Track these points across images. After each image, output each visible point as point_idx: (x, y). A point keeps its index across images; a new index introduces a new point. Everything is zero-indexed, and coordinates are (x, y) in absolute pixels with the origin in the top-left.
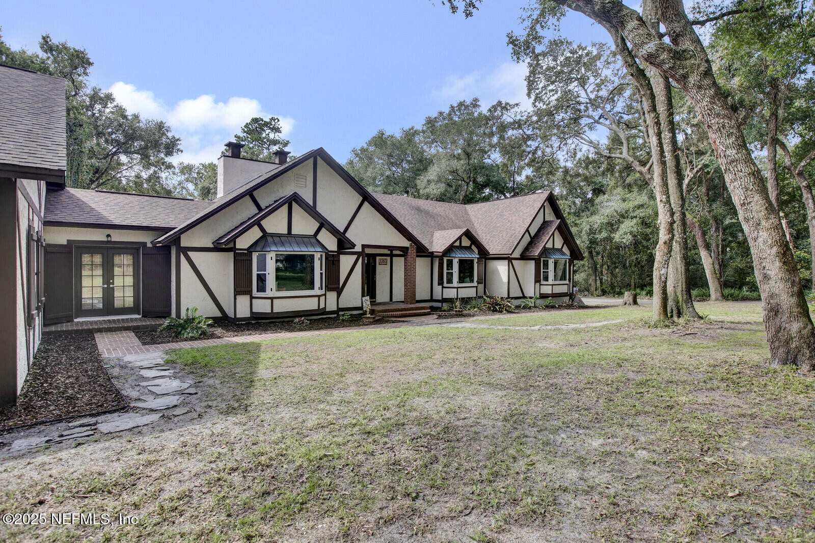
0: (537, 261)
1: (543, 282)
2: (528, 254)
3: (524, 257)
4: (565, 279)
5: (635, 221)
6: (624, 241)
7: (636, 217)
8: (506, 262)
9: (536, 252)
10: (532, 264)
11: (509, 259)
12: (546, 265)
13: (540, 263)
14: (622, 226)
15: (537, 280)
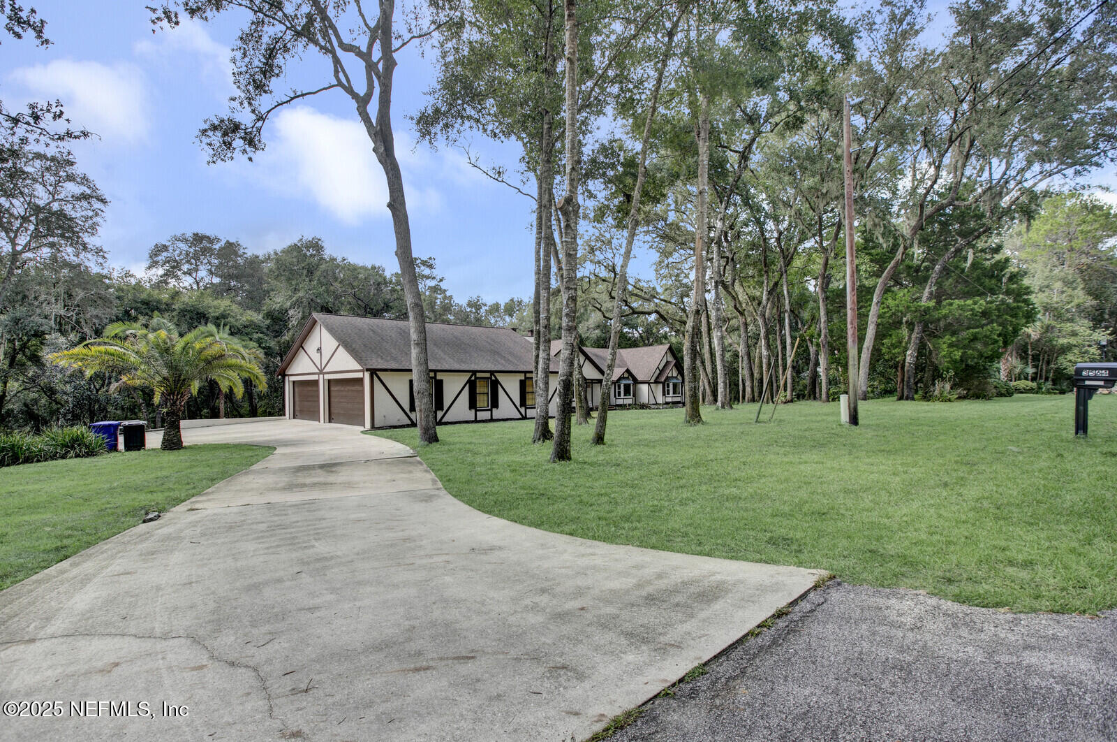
0: (663, 383)
1: (667, 396)
2: (658, 380)
3: (656, 382)
8: (647, 385)
9: (663, 379)
10: (661, 387)
11: (649, 384)
13: (665, 385)
15: (664, 395)
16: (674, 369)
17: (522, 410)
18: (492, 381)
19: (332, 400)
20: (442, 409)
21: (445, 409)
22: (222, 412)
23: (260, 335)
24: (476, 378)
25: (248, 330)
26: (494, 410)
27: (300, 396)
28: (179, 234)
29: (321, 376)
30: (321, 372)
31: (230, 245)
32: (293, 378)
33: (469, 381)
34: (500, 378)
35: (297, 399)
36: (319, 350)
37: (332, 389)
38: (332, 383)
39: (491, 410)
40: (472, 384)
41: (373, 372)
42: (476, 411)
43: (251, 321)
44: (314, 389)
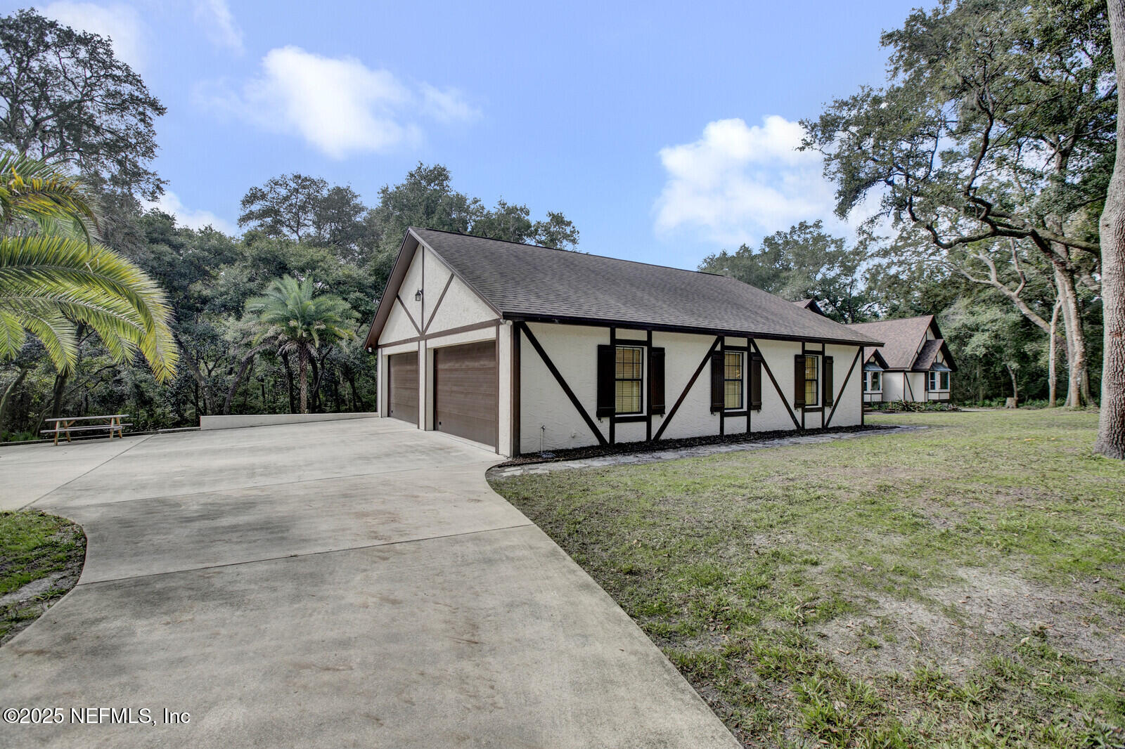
0: (926, 373)
1: (930, 391)
2: (918, 367)
3: (915, 370)
4: (946, 388)
5: (987, 334)
6: (978, 353)
7: (988, 330)
8: (902, 374)
9: (927, 366)
10: (922, 377)
11: (905, 372)
12: (933, 377)
13: (929, 375)
14: (974, 339)
15: (926, 389)
16: (940, 353)
17: (798, 414)
18: (750, 355)
19: (440, 387)
20: (661, 411)
21: (668, 411)
22: (304, 404)
23: (361, 295)
24: (724, 347)
25: (342, 288)
26: (753, 413)
27: (396, 380)
28: (278, 178)
29: (422, 343)
30: (423, 336)
31: (338, 191)
32: (388, 351)
33: (711, 353)
34: (765, 347)
35: (393, 385)
36: (420, 294)
37: (440, 366)
38: (440, 356)
39: (747, 414)
40: (716, 359)
41: (520, 324)
42: (723, 416)
43: (349, 276)
44: (414, 367)
